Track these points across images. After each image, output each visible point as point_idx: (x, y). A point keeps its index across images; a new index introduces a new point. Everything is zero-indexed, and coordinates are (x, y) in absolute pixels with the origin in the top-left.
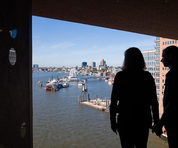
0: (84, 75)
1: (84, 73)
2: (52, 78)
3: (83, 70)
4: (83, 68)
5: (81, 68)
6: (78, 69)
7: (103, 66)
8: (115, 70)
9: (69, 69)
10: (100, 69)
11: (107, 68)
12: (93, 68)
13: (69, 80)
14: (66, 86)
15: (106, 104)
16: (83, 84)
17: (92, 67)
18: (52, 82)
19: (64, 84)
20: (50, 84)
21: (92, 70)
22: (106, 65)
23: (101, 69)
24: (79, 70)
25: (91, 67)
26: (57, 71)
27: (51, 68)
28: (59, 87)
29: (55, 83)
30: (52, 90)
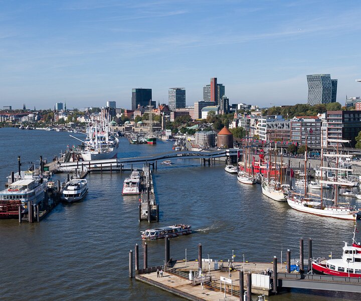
0: (141, 143)
1: (143, 134)
2: (20, 165)
3: (139, 119)
4: (137, 113)
5: (128, 111)
6: (118, 116)
7: (215, 104)
8: (262, 124)
9: (81, 115)
10: (205, 115)
11: (231, 112)
12: (177, 110)
13: (86, 169)
14: (75, 195)
15: (238, 283)
16: (142, 187)
17: (173, 106)
18: (19, 183)
19: (69, 188)
20: (10, 193)
21: (172, 120)
22: (226, 100)
23: (209, 117)
24: (121, 122)
25: (166, 109)
26: (36, 126)
27: (11, 111)
28: (50, 203)
29: (32, 186)
30: (22, 216)
